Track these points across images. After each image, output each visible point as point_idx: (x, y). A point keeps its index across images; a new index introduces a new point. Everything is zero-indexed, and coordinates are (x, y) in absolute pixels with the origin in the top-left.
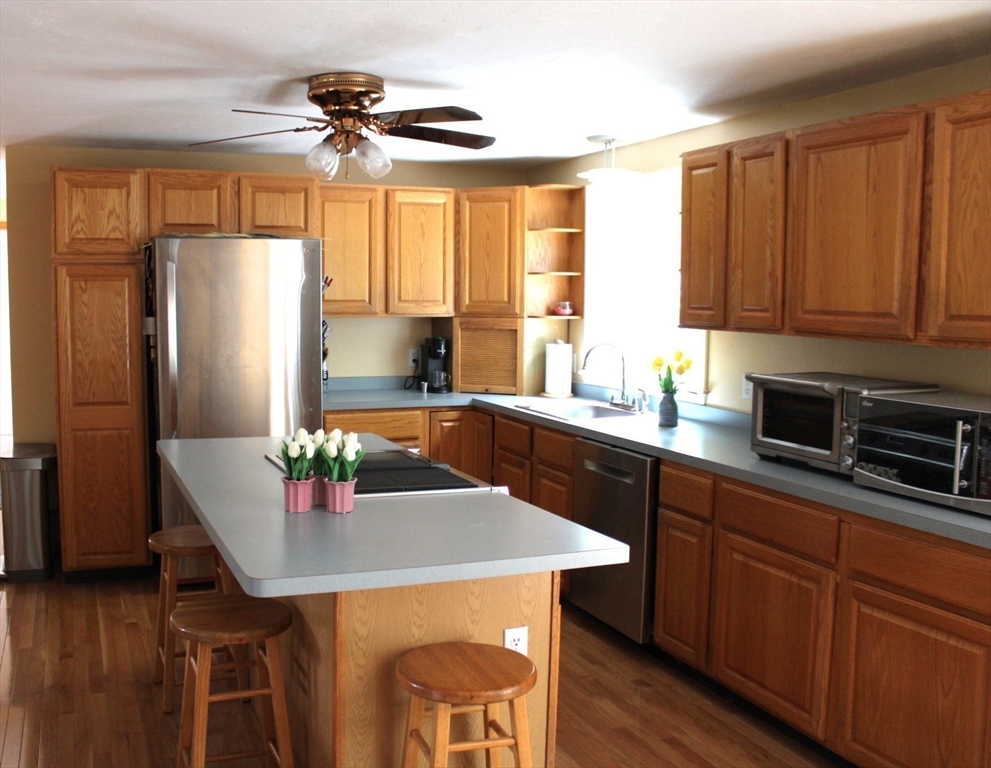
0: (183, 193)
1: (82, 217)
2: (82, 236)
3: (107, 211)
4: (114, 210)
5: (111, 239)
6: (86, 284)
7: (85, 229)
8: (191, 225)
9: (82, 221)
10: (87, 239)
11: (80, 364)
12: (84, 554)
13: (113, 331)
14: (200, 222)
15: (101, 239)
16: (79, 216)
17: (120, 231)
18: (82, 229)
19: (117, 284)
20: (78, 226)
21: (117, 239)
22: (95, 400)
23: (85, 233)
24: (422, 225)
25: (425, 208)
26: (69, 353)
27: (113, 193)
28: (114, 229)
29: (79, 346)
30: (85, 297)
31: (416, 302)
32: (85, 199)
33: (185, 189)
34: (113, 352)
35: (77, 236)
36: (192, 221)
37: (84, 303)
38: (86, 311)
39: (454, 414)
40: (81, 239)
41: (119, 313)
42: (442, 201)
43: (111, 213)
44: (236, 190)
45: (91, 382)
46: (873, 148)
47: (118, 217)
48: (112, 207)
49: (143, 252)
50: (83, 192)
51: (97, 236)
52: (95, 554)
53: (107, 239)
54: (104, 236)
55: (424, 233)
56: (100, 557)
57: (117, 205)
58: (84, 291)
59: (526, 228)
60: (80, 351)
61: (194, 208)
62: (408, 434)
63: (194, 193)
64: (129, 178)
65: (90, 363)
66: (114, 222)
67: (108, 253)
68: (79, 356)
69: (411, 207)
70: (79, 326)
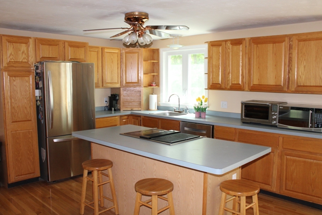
0: (47, 46)
1: (12, 54)
2: (13, 61)
3: (21, 51)
4: (24, 51)
5: (23, 62)
6: (15, 78)
7: (14, 58)
8: (50, 58)
9: (13, 55)
10: (15, 62)
11: (14, 108)
12: (17, 176)
13: (25, 95)
14: (53, 57)
15: (19, 62)
16: (11, 53)
17: (26, 59)
18: (13, 58)
19: (27, 78)
20: (11, 57)
21: (25, 62)
22: (20, 120)
23: (14, 60)
24: (112, 59)
25: (113, 54)
26: (9, 104)
27: (24, 45)
28: (24, 58)
29: (13, 100)
30: (15, 83)
31: (111, 83)
32: (13, 47)
33: (48, 45)
34: (26, 103)
35: (11, 61)
36: (50, 56)
37: (14, 85)
38: (15, 88)
39: (126, 117)
40: (12, 62)
41: (27, 88)
42: (117, 52)
43: (23, 53)
44: (64, 46)
45: (18, 113)
46: (274, 44)
47: (25, 54)
48: (23, 51)
49: (34, 66)
50: (13, 44)
51: (18, 61)
52: (21, 175)
53: (22, 62)
54: (21, 61)
55: (112, 61)
56: (23, 176)
57: (25, 50)
58: (14, 81)
59: (143, 60)
60: (13, 102)
61: (51, 51)
62: (114, 124)
63: (51, 46)
64: (29, 40)
65: (17, 107)
66: (24, 56)
67: (22, 67)
68: (13, 105)
69: (109, 53)
70: (13, 94)
